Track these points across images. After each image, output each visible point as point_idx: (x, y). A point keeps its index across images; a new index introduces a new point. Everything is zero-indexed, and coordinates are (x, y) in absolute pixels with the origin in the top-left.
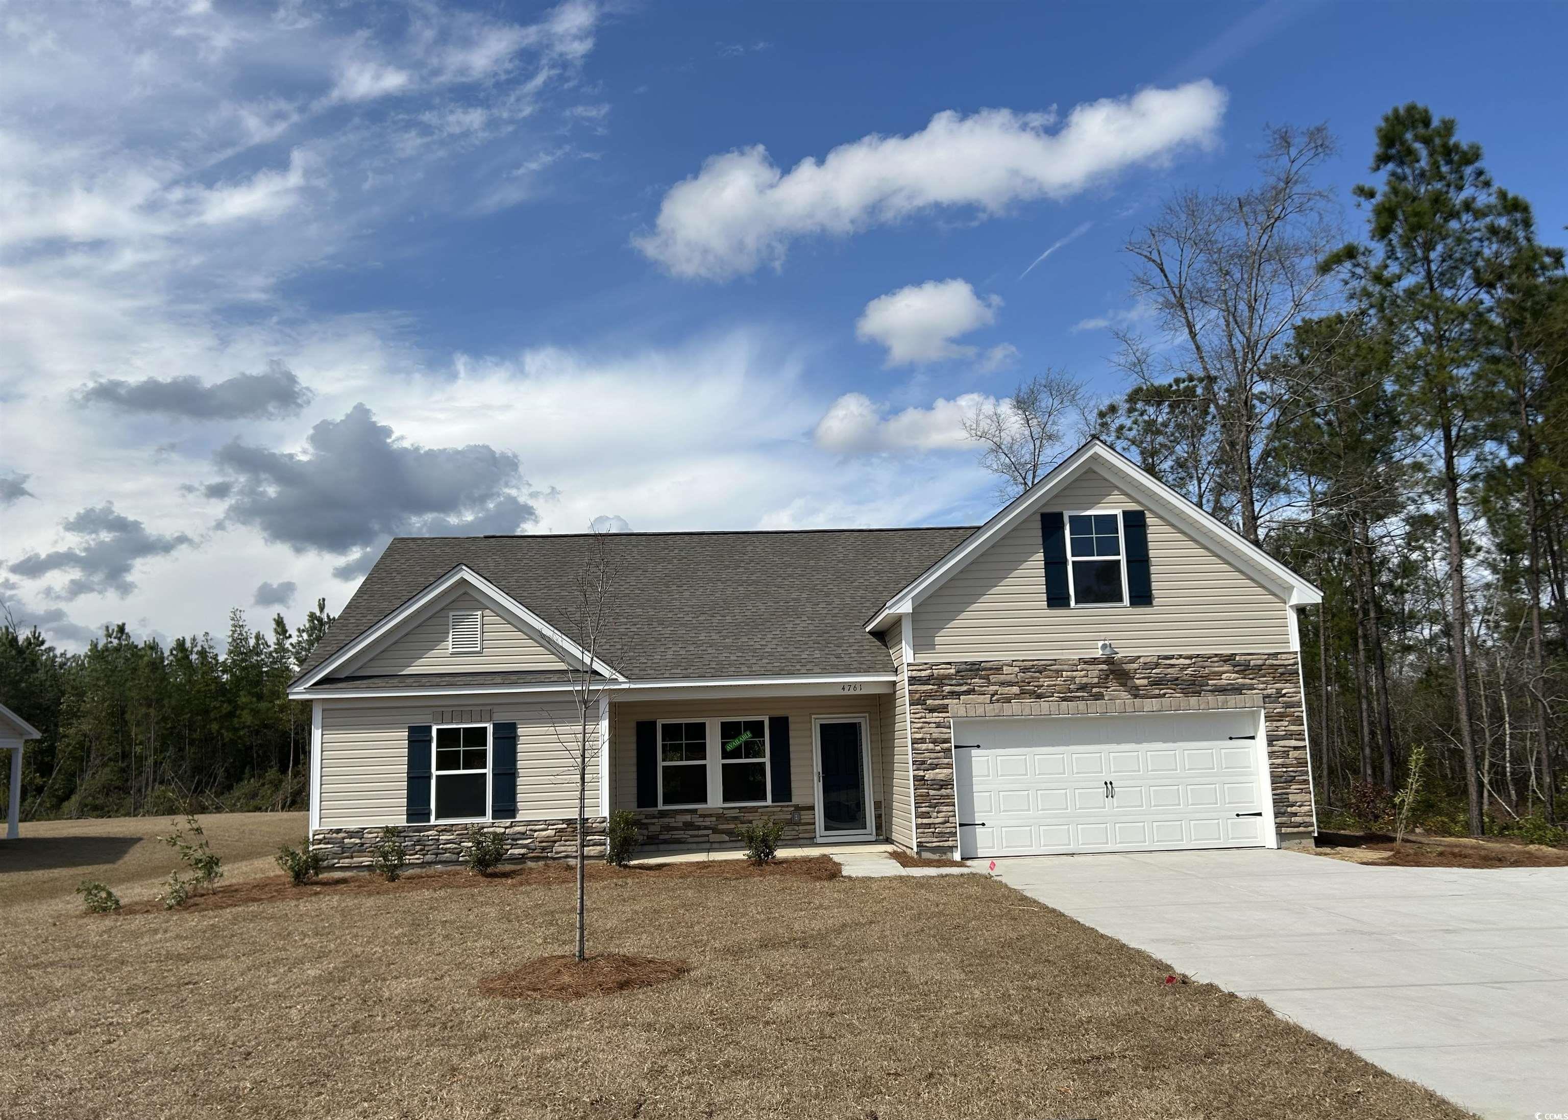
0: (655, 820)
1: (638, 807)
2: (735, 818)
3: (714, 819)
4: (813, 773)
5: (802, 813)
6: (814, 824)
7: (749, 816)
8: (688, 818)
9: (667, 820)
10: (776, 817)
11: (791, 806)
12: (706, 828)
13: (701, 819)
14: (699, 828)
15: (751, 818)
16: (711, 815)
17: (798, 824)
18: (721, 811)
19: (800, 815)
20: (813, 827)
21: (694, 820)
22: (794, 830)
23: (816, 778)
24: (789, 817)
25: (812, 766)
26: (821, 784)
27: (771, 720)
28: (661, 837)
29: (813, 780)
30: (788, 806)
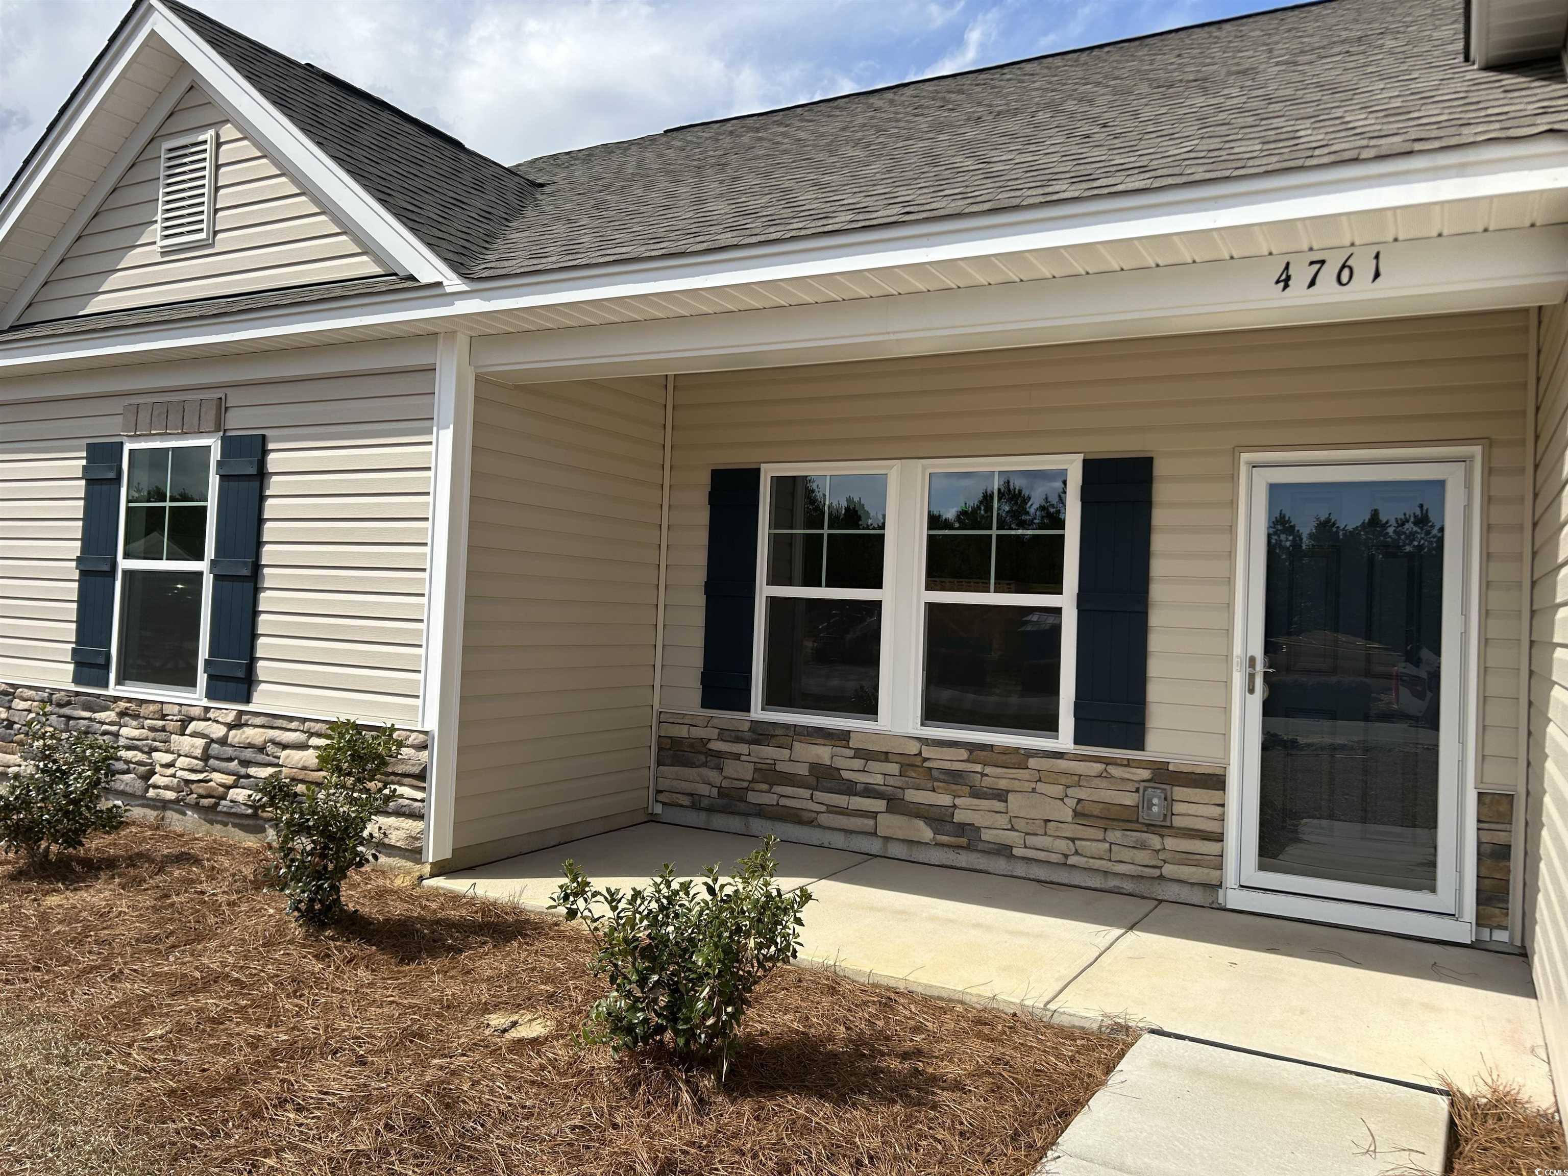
0: (743, 748)
1: (705, 704)
2: (954, 777)
3: (894, 768)
4: (1228, 658)
5: (1179, 792)
6: (1219, 838)
7: (997, 776)
8: (823, 753)
9: (768, 752)
10: (1082, 794)
11: (1141, 764)
12: (869, 792)
13: (858, 764)
14: (850, 789)
15: (1003, 784)
16: (885, 757)
17: (1162, 828)
18: (913, 748)
19: (1169, 801)
20: (1211, 848)
21: (839, 763)
22: (1143, 846)
23: (1238, 679)
24: (1129, 799)
25: (1229, 632)
26: (1256, 702)
27: (1089, 466)
28: (752, 797)
29: (1227, 684)
30: (1128, 763)
